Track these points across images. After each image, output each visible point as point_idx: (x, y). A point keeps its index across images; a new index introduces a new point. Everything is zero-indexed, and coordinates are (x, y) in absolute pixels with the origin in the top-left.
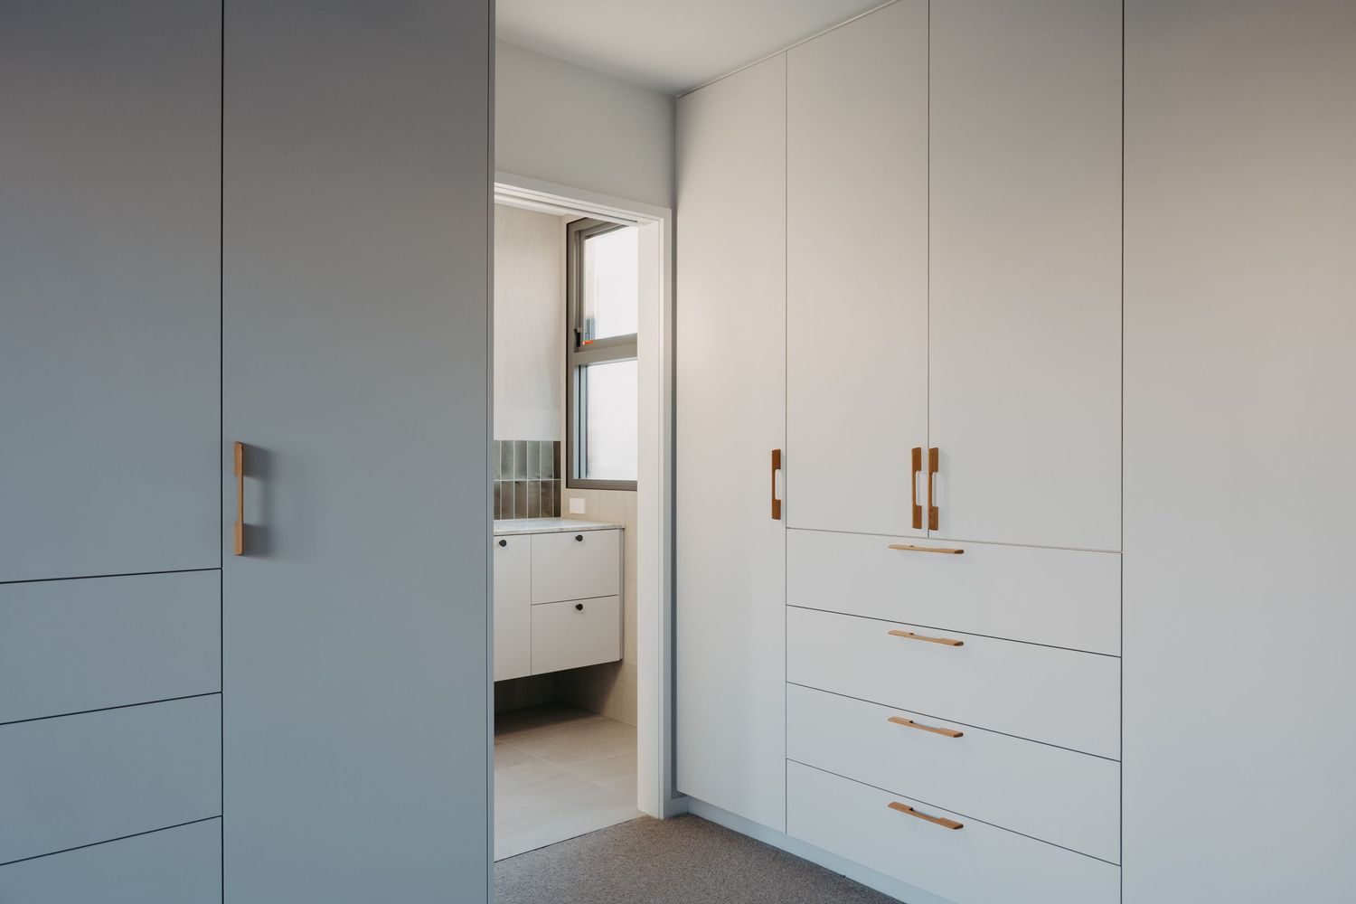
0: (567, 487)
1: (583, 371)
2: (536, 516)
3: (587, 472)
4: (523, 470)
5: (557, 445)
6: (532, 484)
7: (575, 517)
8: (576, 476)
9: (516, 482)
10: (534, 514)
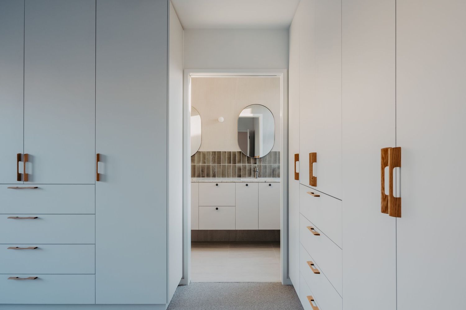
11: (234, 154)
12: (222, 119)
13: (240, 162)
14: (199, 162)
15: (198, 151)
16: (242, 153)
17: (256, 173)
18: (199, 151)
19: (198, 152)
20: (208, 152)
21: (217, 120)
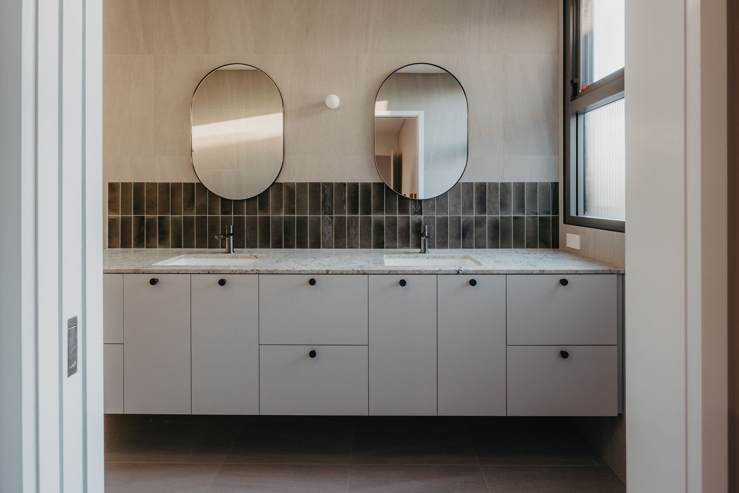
0: (564, 223)
1: (581, 118)
2: (535, 247)
3: (585, 210)
4: (521, 207)
5: (556, 185)
6: (530, 219)
7: (571, 252)
8: (573, 213)
9: (514, 218)
10: (532, 245)
11: (366, 187)
12: (334, 101)
13: (379, 209)
14: (278, 209)
15: (278, 181)
16: (386, 184)
17: (423, 239)
18: (280, 181)
19: (276, 186)
20: (302, 186)
21: (322, 105)
